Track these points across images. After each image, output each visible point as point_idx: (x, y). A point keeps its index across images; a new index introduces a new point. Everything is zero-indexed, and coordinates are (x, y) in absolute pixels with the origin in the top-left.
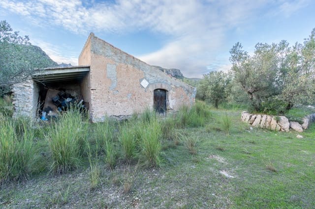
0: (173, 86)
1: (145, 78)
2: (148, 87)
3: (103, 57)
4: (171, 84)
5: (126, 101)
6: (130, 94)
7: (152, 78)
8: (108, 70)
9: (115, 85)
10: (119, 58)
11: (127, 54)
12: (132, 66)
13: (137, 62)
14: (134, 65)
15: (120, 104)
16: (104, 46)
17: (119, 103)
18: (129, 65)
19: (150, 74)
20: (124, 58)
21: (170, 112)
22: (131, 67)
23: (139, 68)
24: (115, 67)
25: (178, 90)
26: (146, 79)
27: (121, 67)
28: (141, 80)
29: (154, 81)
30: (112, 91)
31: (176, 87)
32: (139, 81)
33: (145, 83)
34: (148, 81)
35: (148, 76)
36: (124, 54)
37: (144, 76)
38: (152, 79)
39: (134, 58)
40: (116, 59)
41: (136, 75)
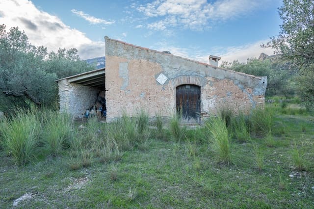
0: (210, 79)
1: (163, 72)
2: (166, 83)
3: (116, 57)
4: (206, 76)
5: (139, 101)
6: (143, 94)
7: (173, 71)
8: (121, 69)
9: (126, 84)
10: (131, 54)
11: (140, 48)
12: (146, 60)
13: (153, 54)
14: (148, 59)
15: (132, 105)
16: (116, 46)
17: (130, 103)
18: (142, 60)
19: (170, 66)
20: (137, 53)
21: (204, 118)
22: (144, 61)
23: (155, 61)
24: (127, 64)
25: (221, 84)
26: (163, 74)
27: (133, 64)
28: (157, 76)
29: (177, 74)
30: (123, 91)
31: (216, 80)
32: (154, 77)
33: (162, 79)
34: (167, 75)
35: (166, 69)
36: (136, 49)
37: (161, 70)
38: (173, 73)
39: (147, 50)
40: (128, 56)
41: (150, 70)
